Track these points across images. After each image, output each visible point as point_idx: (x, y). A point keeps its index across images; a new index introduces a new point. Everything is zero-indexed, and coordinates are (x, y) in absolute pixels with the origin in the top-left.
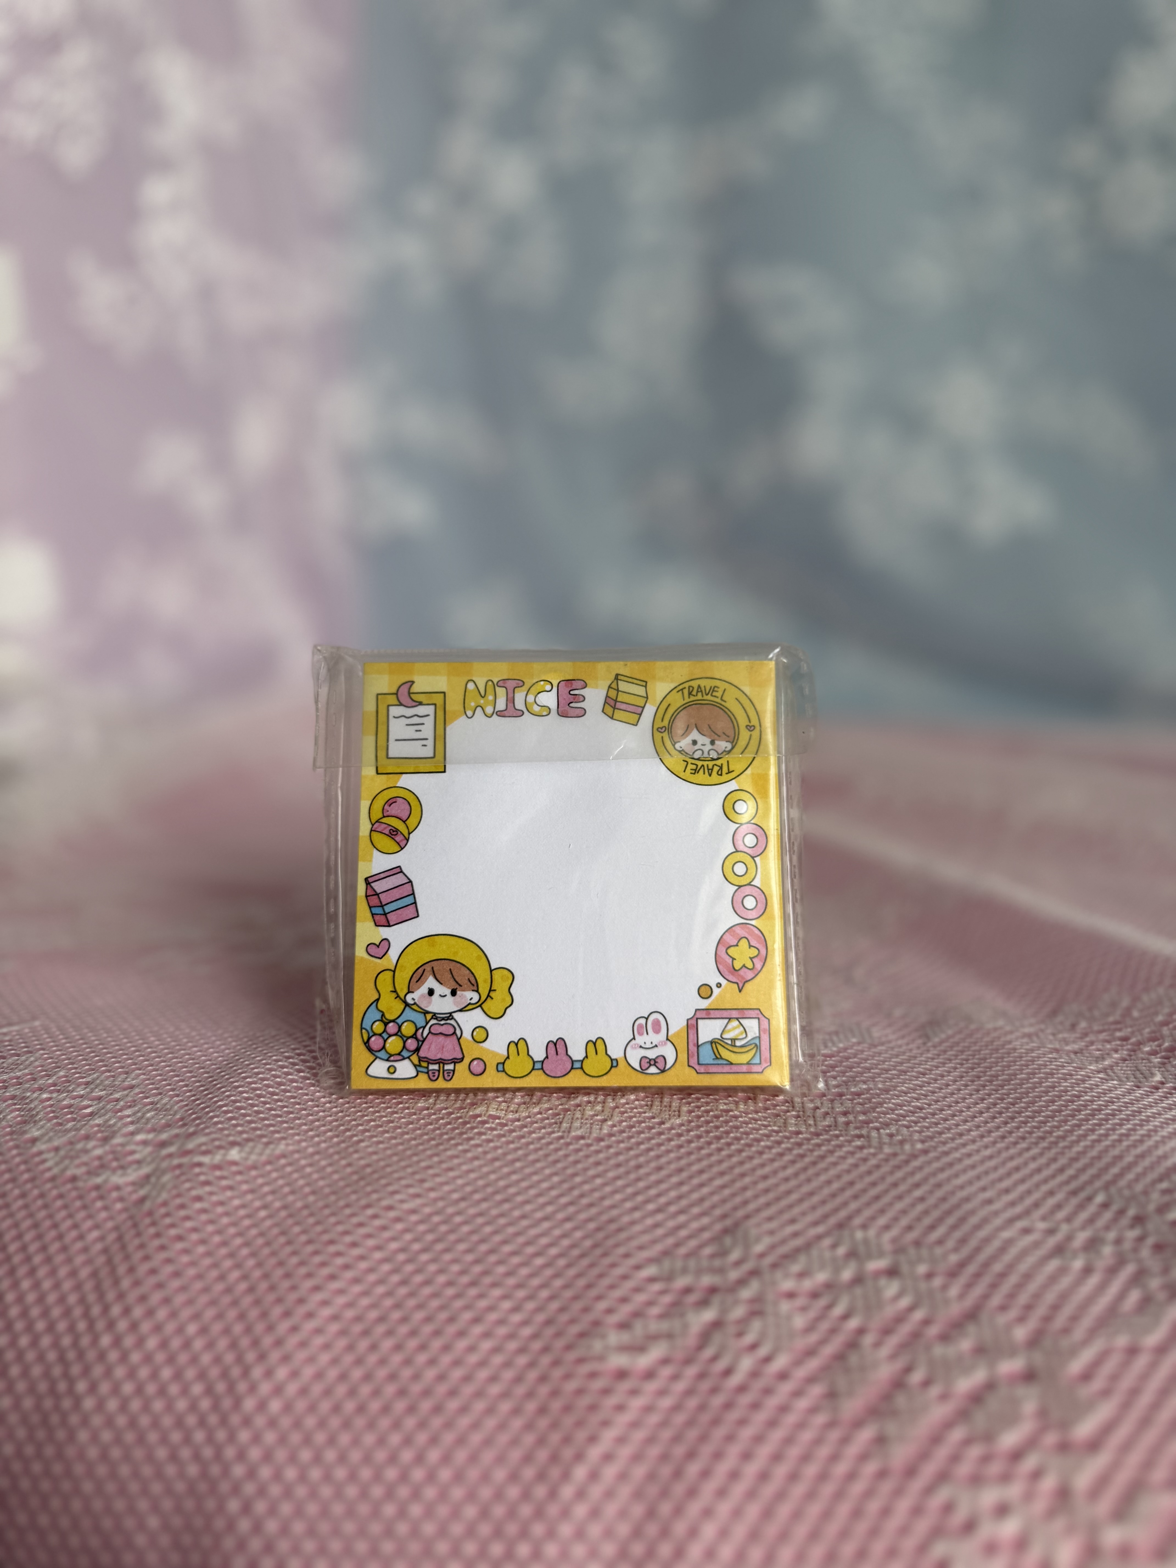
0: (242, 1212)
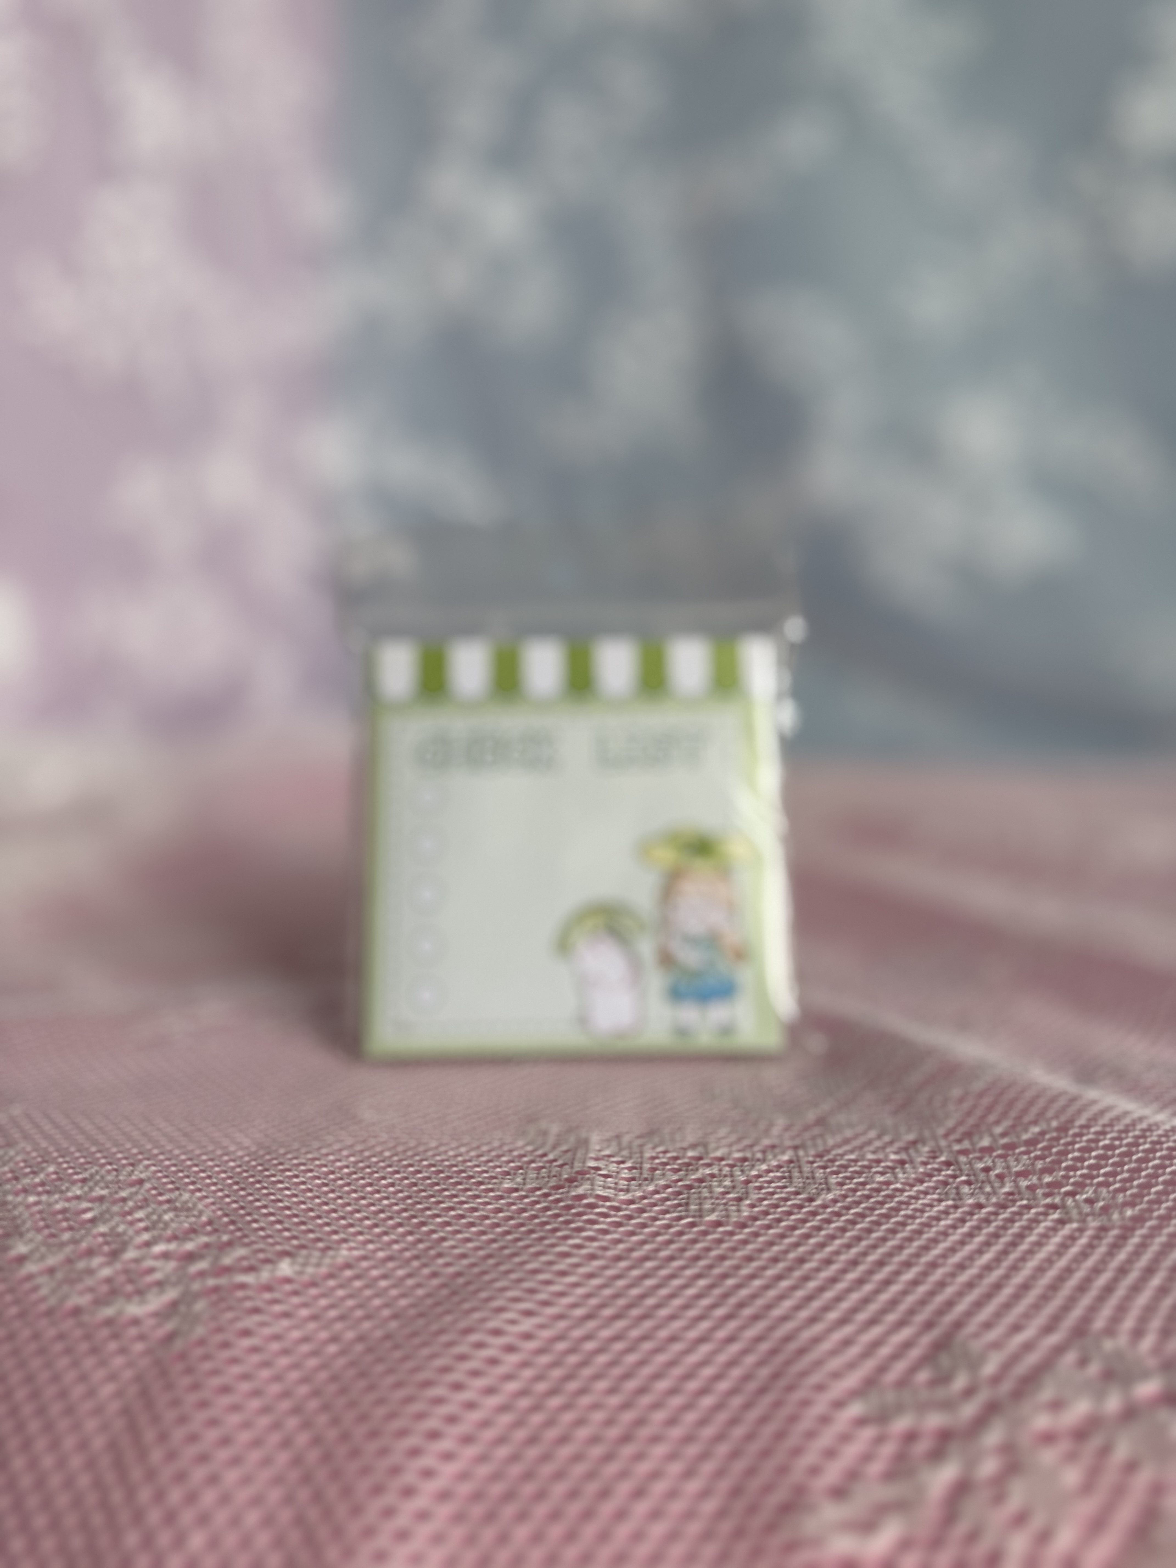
0: (305, 1348)
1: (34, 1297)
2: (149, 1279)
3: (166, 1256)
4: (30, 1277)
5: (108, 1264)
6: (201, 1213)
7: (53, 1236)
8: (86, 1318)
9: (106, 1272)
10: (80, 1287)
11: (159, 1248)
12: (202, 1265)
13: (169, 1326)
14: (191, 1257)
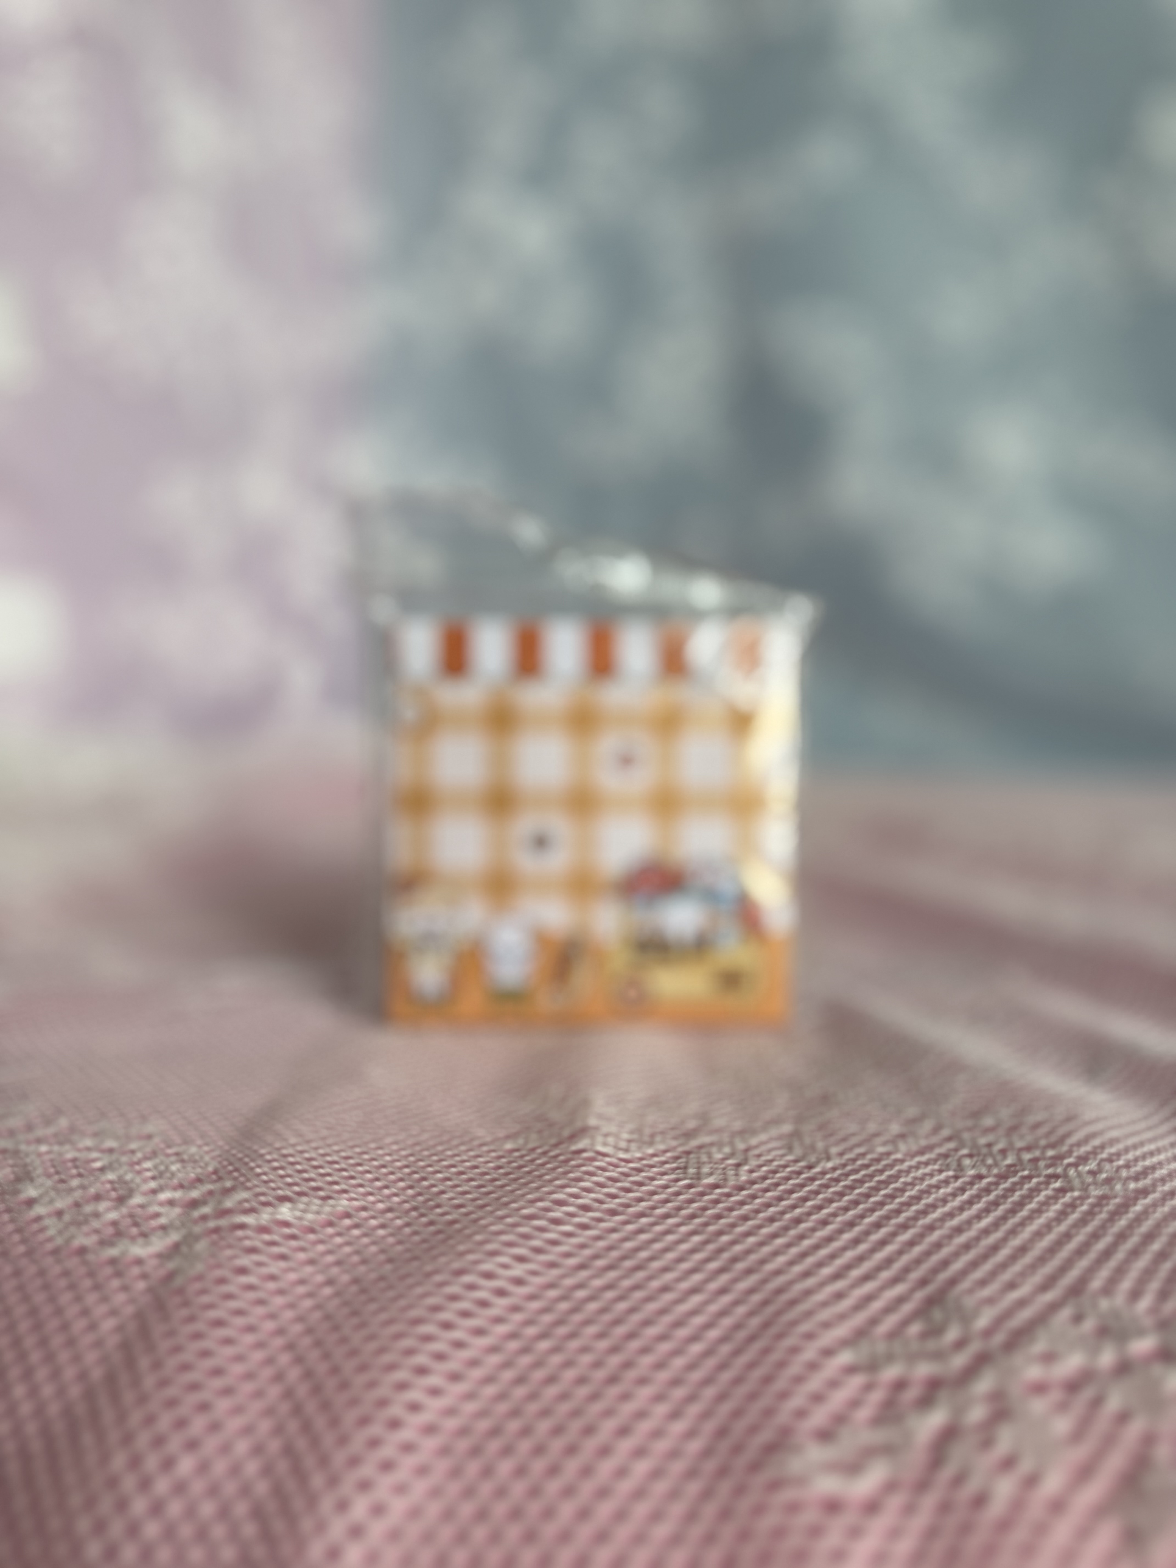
0: (301, 1290)
1: (41, 1237)
2: (154, 1223)
3: (171, 1203)
4: (39, 1219)
5: (116, 1208)
6: (207, 1165)
7: (62, 1181)
8: (91, 1257)
9: (113, 1215)
10: (85, 1229)
11: (164, 1196)
12: (206, 1210)
13: (171, 1265)
14: (194, 1204)
